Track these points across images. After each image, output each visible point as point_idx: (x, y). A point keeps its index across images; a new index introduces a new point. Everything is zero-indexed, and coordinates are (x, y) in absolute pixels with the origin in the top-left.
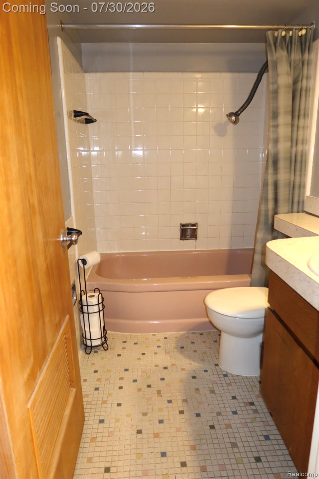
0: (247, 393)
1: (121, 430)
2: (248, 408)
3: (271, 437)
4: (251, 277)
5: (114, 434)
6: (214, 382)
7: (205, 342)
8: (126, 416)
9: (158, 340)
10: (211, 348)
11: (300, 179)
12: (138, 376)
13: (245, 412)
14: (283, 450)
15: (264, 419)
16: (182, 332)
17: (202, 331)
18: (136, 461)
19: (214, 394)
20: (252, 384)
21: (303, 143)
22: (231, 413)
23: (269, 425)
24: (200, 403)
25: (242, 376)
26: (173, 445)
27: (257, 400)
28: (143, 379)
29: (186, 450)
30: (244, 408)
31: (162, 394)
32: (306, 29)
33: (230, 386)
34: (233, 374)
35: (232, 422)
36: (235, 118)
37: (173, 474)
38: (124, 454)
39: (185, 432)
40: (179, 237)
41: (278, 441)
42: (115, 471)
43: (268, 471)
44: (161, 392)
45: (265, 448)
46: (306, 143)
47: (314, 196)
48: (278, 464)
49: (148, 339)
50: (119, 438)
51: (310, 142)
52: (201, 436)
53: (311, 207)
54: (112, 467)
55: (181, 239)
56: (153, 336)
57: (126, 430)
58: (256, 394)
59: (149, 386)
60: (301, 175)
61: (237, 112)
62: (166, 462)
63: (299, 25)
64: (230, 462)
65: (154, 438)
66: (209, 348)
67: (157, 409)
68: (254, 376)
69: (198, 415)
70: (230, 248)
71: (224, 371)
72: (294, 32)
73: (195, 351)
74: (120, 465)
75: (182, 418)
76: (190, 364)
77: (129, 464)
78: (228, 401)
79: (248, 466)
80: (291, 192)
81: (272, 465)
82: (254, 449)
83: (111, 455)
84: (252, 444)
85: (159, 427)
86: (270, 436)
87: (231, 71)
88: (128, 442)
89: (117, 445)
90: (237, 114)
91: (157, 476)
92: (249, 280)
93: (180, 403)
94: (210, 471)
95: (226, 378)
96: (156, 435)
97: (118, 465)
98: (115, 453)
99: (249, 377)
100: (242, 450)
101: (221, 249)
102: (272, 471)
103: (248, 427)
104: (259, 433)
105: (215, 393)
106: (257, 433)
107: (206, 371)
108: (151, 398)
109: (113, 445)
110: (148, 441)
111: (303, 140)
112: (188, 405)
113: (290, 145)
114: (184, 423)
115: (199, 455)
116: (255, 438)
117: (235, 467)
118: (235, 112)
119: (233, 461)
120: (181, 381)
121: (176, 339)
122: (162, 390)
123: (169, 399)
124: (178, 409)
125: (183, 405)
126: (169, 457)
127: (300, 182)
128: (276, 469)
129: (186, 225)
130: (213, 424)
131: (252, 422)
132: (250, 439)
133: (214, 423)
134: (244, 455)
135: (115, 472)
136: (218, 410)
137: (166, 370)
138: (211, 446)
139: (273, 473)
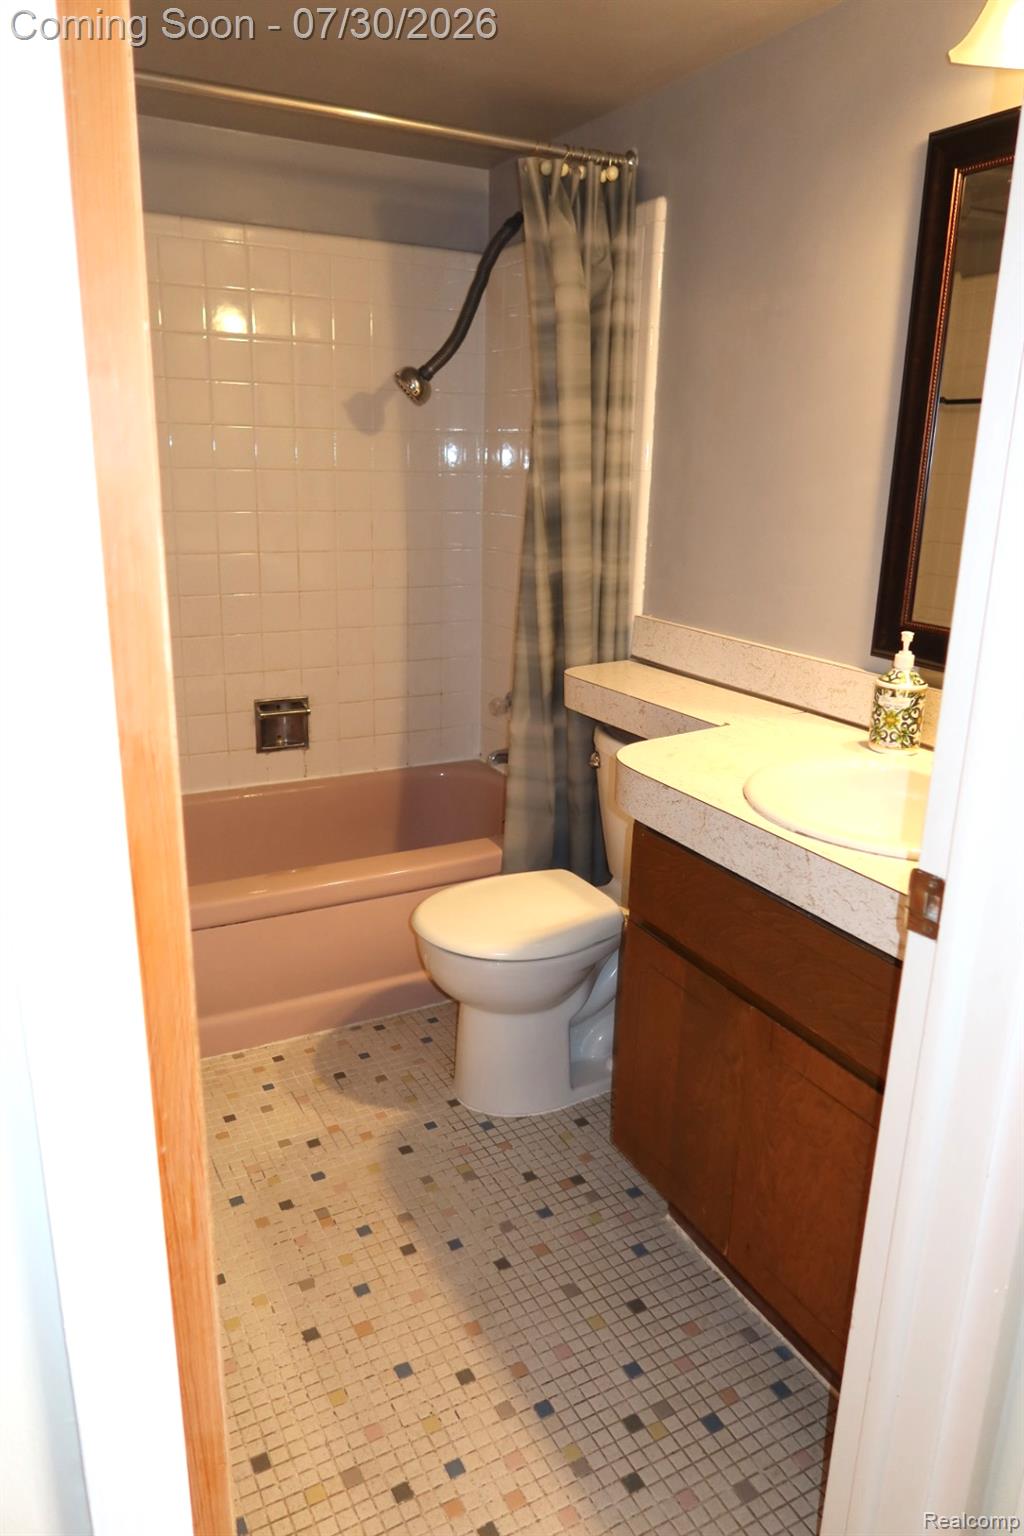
0: (556, 1158)
1: (253, 1348)
2: (573, 1191)
3: (648, 1247)
4: (501, 845)
5: (237, 1363)
6: (464, 1151)
7: (396, 1048)
8: (253, 1304)
9: (259, 1070)
10: (421, 1061)
11: (618, 571)
12: (242, 1185)
13: (569, 1205)
14: (684, 1266)
15: (620, 1209)
16: (321, 1033)
17: (381, 1018)
18: (335, 1413)
19: (477, 1181)
20: (561, 1130)
21: (621, 475)
22: (536, 1217)
23: (636, 1220)
24: (450, 1212)
25: (530, 1118)
26: (419, 1340)
27: (587, 1167)
28: (258, 1189)
29: (458, 1341)
30: (562, 1196)
31: (333, 1218)
32: (619, 166)
33: (508, 1150)
34: (505, 1116)
35: (545, 1237)
36: (421, 387)
37: (447, 1410)
38: (291, 1407)
39: (437, 1298)
40: (253, 743)
41: (667, 1249)
42: (283, 1460)
43: (668, 1324)
44: (327, 1211)
45: (644, 1275)
46: (629, 475)
47: (654, 616)
48: (684, 1302)
49: (224, 1071)
50: (258, 1369)
51: (639, 471)
52: (482, 1294)
53: (652, 645)
54: (270, 1451)
55: (259, 750)
56: (238, 1060)
57: (271, 1343)
58: (578, 1154)
59: (286, 1205)
60: (618, 561)
61: (424, 368)
62: (418, 1386)
63: (599, 152)
64: (576, 1332)
65: (360, 1338)
66: (416, 1062)
67: (338, 1261)
68: (559, 1109)
69: (455, 1245)
70: (406, 766)
71: (480, 1115)
72: (591, 170)
73: (381, 1078)
74: (291, 1439)
75: (416, 1265)
76: (381, 1116)
77: (317, 1427)
78: (518, 1190)
79: (619, 1329)
80: (596, 605)
81: (672, 1307)
82: (619, 1286)
83: (254, 1421)
84: (611, 1275)
85: (361, 1306)
86: (645, 1244)
87: (389, 236)
88: (289, 1372)
89: (262, 1390)
90: (424, 374)
91: (407, 1430)
92: (498, 852)
93: (395, 1228)
94: (536, 1371)
95: (491, 1132)
96: (364, 1329)
97: (288, 1441)
98: (263, 1413)
99: (548, 1114)
100: (592, 1296)
101: (380, 770)
102: (675, 1321)
103: (589, 1238)
104: (619, 1246)
105: (478, 1178)
106: (614, 1247)
107: (431, 1126)
108: (305, 1235)
109: (249, 1395)
110: (347, 1352)
111: (621, 466)
112: (417, 1225)
113: (589, 480)
114: (426, 1274)
115: (495, 1341)
116: (615, 1260)
117: (590, 1341)
118: (417, 367)
119: (583, 1329)
120: (374, 1168)
121: (310, 1054)
122: (330, 1206)
123: (360, 1226)
124: (396, 1243)
125: (404, 1230)
126: (419, 1372)
127: (618, 579)
128: (682, 1314)
129: (276, 705)
130: (501, 1257)
131: (593, 1225)
132: (602, 1265)
133: (502, 1254)
134: (601, 1306)
135: (287, 1461)
136: (502, 1219)
137: (316, 1150)
138: (517, 1311)
139: (679, 1326)
